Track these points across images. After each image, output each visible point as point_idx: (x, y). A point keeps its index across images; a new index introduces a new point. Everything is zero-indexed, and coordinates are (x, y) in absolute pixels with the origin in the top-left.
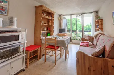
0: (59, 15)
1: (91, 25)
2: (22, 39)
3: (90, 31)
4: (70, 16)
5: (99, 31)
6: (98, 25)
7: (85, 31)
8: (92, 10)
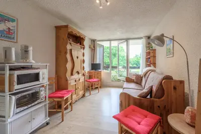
0: (92, 40)
1: (140, 57)
2: (43, 78)
3: (139, 68)
4: (109, 42)
5: (150, 66)
6: (149, 58)
7: (131, 68)
8: (142, 35)
